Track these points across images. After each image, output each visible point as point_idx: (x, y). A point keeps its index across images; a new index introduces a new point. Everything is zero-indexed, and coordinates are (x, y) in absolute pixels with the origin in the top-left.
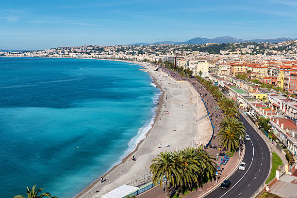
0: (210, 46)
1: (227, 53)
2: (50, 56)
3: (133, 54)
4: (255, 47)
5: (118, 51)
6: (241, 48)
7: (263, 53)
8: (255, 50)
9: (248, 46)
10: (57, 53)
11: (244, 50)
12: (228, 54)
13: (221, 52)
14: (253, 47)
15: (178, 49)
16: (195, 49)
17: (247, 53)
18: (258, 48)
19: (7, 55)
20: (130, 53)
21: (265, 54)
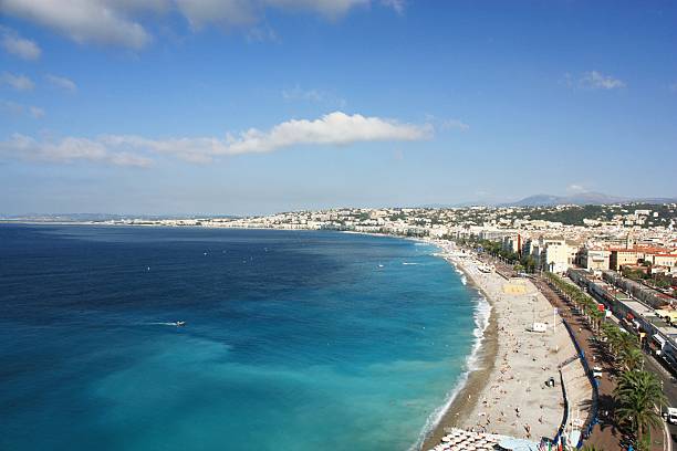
0: (565, 212)
1: (597, 223)
2: (276, 227)
3: (423, 223)
4: (651, 214)
5: (394, 218)
6: (623, 214)
7: (666, 225)
8: (650, 218)
9: (636, 212)
10: (288, 222)
11: (630, 219)
12: (600, 225)
13: (585, 221)
14: (647, 212)
15: (504, 217)
16: (536, 216)
17: (635, 224)
18: (656, 215)
19: (205, 224)
20: (417, 223)
21: (670, 226)
